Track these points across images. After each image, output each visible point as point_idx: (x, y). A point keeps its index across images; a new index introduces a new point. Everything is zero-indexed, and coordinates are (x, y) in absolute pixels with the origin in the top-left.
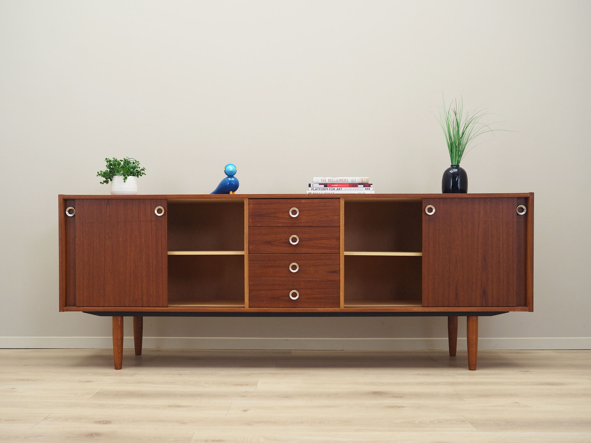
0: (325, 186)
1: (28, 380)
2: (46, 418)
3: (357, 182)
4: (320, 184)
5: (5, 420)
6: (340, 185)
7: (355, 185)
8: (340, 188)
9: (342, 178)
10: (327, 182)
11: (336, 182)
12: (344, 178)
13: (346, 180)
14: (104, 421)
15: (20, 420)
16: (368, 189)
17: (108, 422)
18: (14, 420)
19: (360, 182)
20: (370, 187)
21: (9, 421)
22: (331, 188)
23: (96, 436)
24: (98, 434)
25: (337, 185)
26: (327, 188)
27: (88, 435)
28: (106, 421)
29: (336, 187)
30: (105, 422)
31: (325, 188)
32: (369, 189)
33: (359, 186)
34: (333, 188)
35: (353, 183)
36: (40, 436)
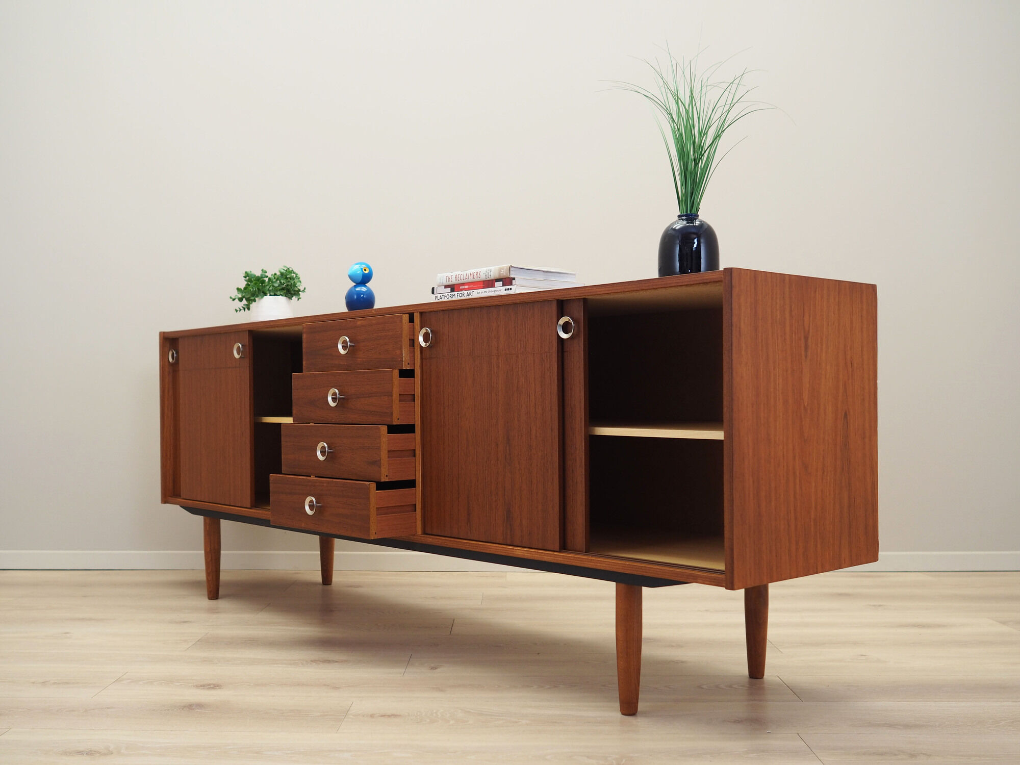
0: (452, 290)
1: (90, 619)
2: (118, 680)
3: (492, 278)
4: (446, 287)
5: (55, 683)
6: (471, 286)
7: (489, 283)
8: (471, 291)
9: (472, 271)
10: (454, 282)
11: (465, 281)
12: (476, 270)
13: (478, 275)
14: (209, 685)
15: (78, 683)
16: (508, 289)
17: (216, 686)
18: (67, 683)
19: (497, 276)
20: (511, 284)
21: (59, 684)
22: (459, 292)
23: (198, 709)
24: (200, 706)
25: (466, 287)
26: (454, 293)
27: (185, 707)
28: (214, 685)
29: (466, 290)
30: (212, 686)
31: (452, 293)
32: (511, 289)
33: (497, 284)
34: (462, 292)
35: (488, 279)
36: (108, 708)
